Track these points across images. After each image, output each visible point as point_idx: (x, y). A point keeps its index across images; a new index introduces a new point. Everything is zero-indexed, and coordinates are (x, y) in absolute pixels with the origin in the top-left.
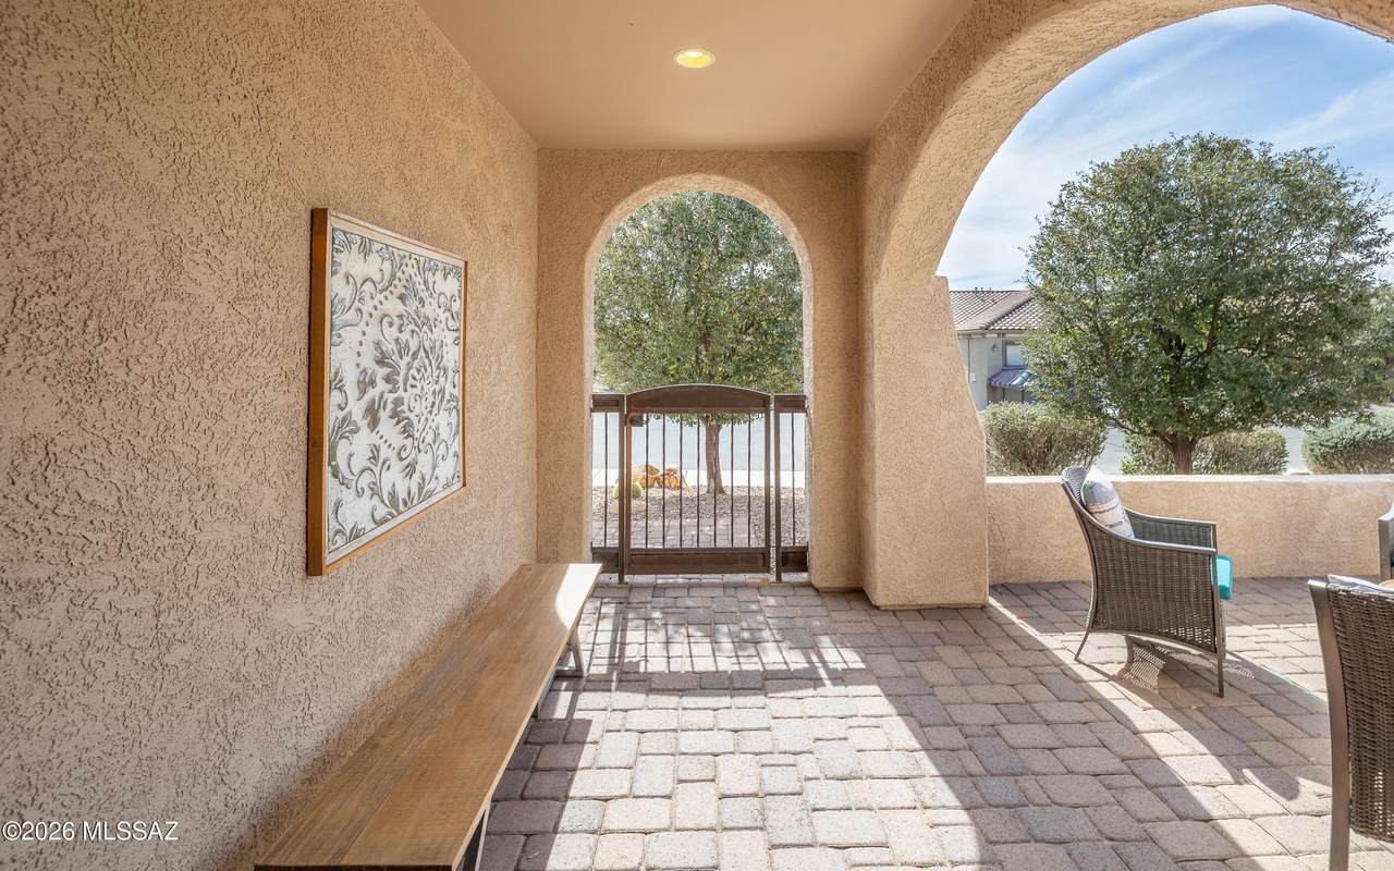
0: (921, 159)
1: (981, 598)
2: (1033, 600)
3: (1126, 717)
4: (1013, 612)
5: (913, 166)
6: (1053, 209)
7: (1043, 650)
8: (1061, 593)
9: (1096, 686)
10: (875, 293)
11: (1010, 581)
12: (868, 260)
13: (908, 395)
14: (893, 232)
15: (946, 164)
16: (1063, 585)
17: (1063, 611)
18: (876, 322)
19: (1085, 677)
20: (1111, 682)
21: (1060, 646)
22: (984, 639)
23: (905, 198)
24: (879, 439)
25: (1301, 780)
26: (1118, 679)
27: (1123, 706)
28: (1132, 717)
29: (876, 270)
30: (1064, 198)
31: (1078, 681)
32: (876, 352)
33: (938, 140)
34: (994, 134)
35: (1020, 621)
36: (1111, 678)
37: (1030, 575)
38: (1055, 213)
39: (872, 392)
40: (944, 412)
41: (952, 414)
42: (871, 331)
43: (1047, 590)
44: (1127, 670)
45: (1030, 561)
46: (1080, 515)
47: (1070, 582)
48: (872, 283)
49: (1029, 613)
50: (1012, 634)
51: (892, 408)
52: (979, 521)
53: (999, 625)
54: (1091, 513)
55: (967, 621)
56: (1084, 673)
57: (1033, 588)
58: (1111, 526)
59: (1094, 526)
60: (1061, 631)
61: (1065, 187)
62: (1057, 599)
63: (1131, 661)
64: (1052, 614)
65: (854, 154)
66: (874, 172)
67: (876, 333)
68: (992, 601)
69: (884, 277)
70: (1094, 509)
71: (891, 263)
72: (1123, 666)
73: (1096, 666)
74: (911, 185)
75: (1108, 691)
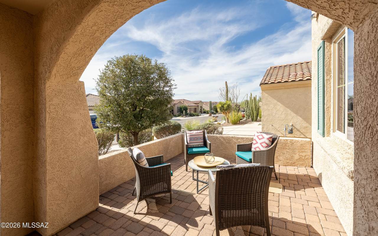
0: (84, 21)
1: (96, 206)
2: (113, 197)
3: (156, 227)
4: (108, 205)
5: (79, 23)
6: (105, 68)
7: (123, 215)
8: (120, 190)
9: (143, 220)
10: (47, 85)
11: (103, 193)
12: (42, 69)
13: (65, 133)
14: (61, 56)
15: (95, 28)
16: (120, 186)
17: (123, 196)
18: (47, 100)
19: (139, 219)
20: (147, 216)
21: (128, 211)
22: (102, 224)
23: (71, 40)
24: (49, 156)
25: (196, 219)
26: (148, 214)
27: (153, 223)
28: (157, 226)
29: (48, 74)
30: (108, 65)
31: (138, 221)
32: (47, 115)
33: (94, 13)
34: (119, 20)
35: (112, 208)
36: (146, 214)
37: (109, 188)
38: (105, 69)
39: (45, 134)
40: (82, 138)
41: (86, 138)
42: (45, 104)
43: (116, 191)
44: (148, 209)
45: (109, 183)
46: (136, 165)
47: (121, 184)
48: (45, 80)
49: (114, 203)
50: (111, 215)
51: (56, 140)
52: (96, 177)
53: (105, 214)
54: (139, 163)
55: (92, 219)
56: (138, 217)
57: (111, 192)
58: (145, 165)
59: (141, 167)
60: (126, 205)
61: (108, 62)
62: (119, 192)
63: (148, 205)
64: (121, 199)
65: (32, 15)
66: (47, 26)
67: (47, 105)
68: (100, 205)
69: (53, 78)
70: (140, 161)
71: (58, 72)
72: (146, 208)
73: (140, 212)
74: (76, 33)
75: (147, 220)
